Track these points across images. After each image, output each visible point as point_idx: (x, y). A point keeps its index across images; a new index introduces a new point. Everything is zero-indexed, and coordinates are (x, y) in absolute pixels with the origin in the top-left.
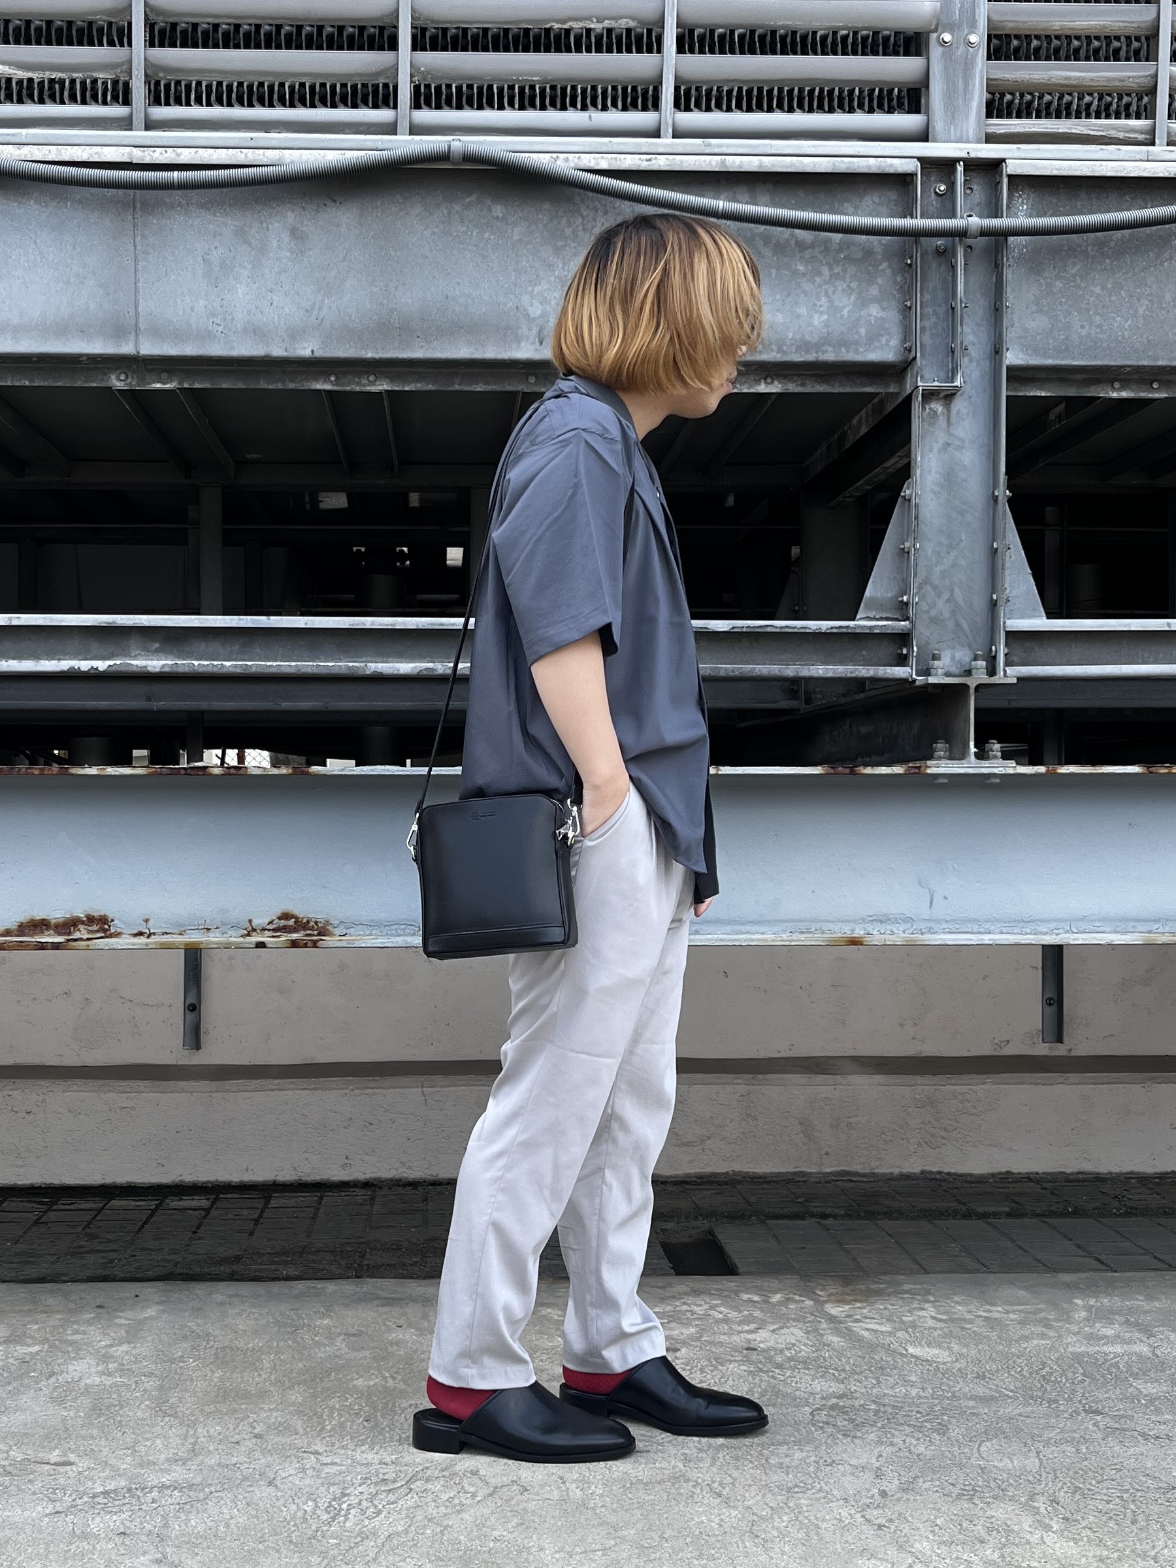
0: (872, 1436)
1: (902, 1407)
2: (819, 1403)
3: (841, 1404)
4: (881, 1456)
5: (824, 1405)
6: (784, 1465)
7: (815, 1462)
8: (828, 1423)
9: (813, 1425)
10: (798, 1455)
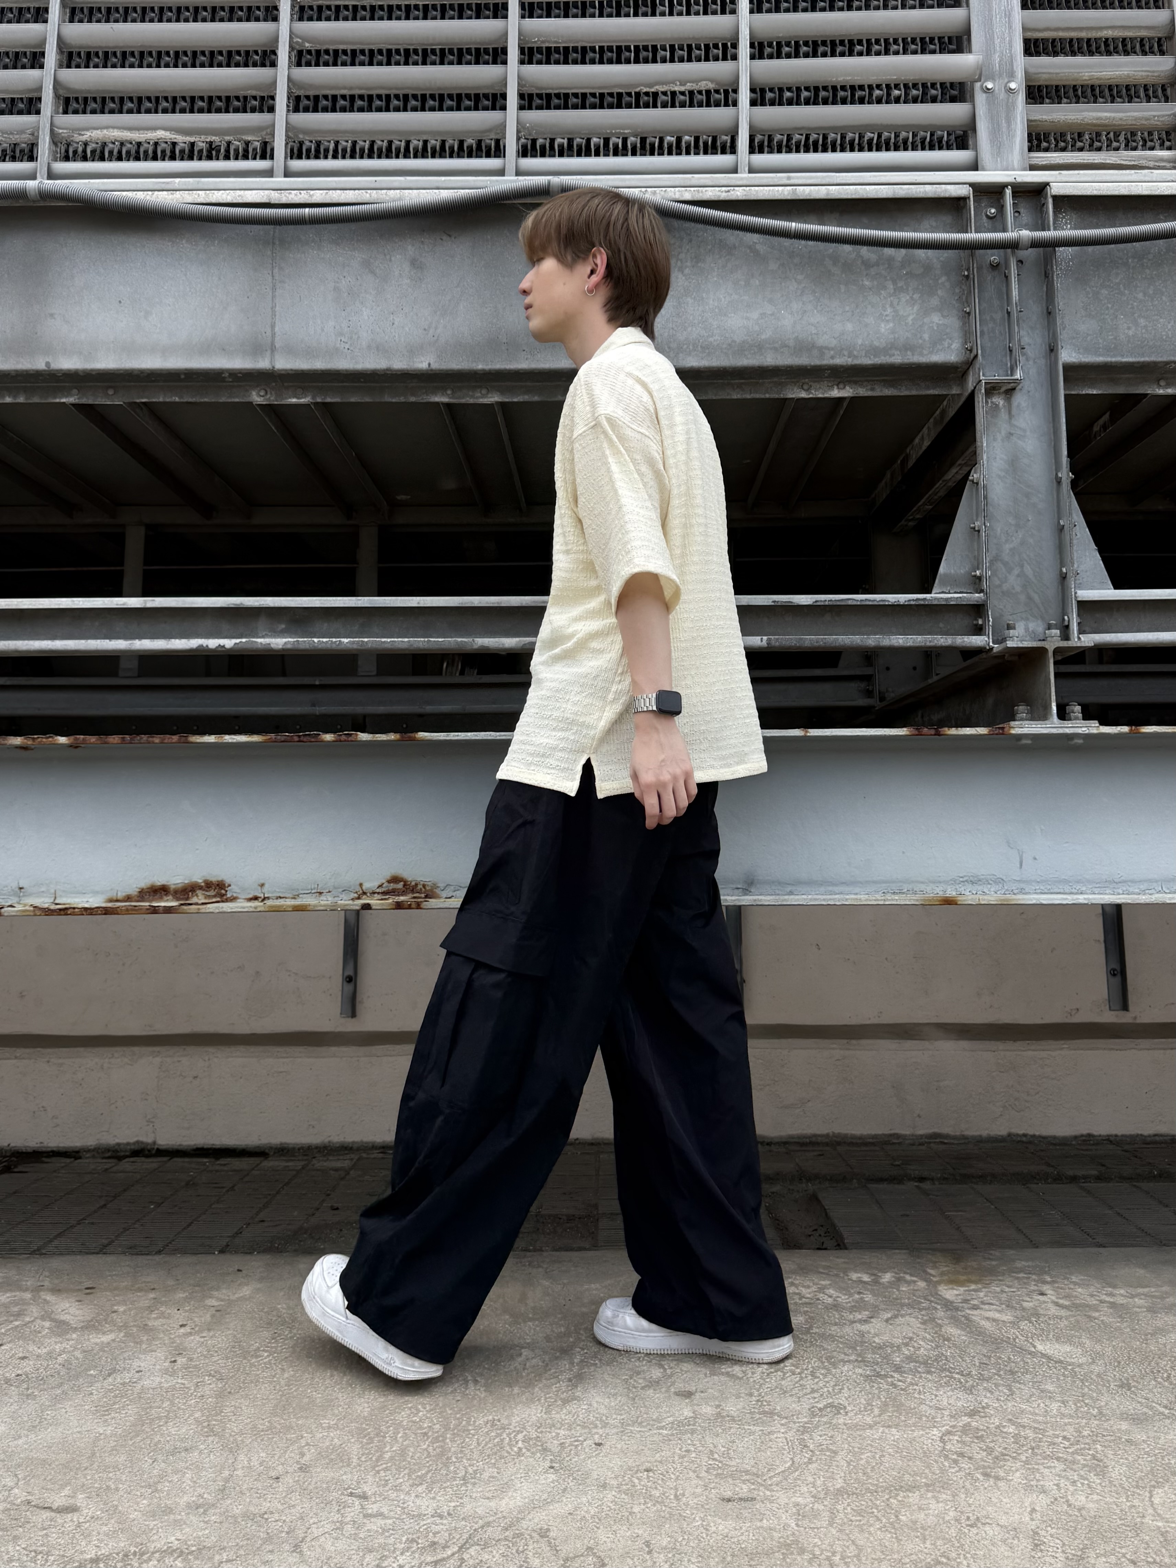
0: (1017, 1477)
1: (1043, 1430)
2: (947, 1423)
3: (974, 1424)
4: (1033, 1510)
5: (953, 1427)
6: (919, 1525)
7: (956, 1520)
8: (962, 1455)
9: (946, 1457)
10: (935, 1507)
